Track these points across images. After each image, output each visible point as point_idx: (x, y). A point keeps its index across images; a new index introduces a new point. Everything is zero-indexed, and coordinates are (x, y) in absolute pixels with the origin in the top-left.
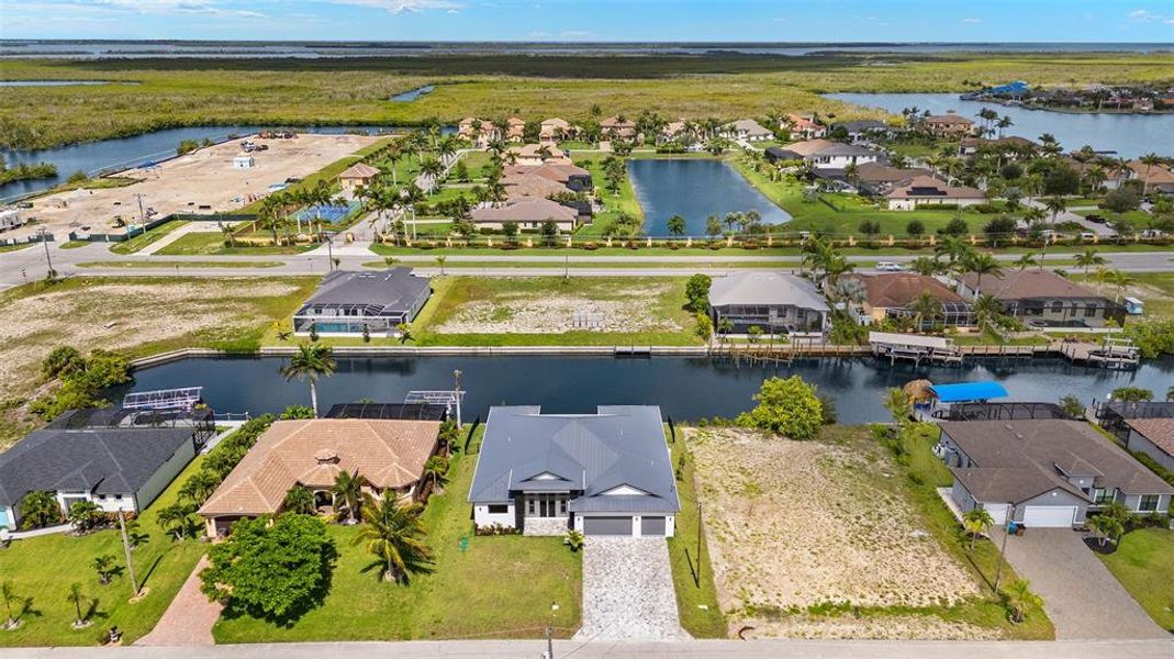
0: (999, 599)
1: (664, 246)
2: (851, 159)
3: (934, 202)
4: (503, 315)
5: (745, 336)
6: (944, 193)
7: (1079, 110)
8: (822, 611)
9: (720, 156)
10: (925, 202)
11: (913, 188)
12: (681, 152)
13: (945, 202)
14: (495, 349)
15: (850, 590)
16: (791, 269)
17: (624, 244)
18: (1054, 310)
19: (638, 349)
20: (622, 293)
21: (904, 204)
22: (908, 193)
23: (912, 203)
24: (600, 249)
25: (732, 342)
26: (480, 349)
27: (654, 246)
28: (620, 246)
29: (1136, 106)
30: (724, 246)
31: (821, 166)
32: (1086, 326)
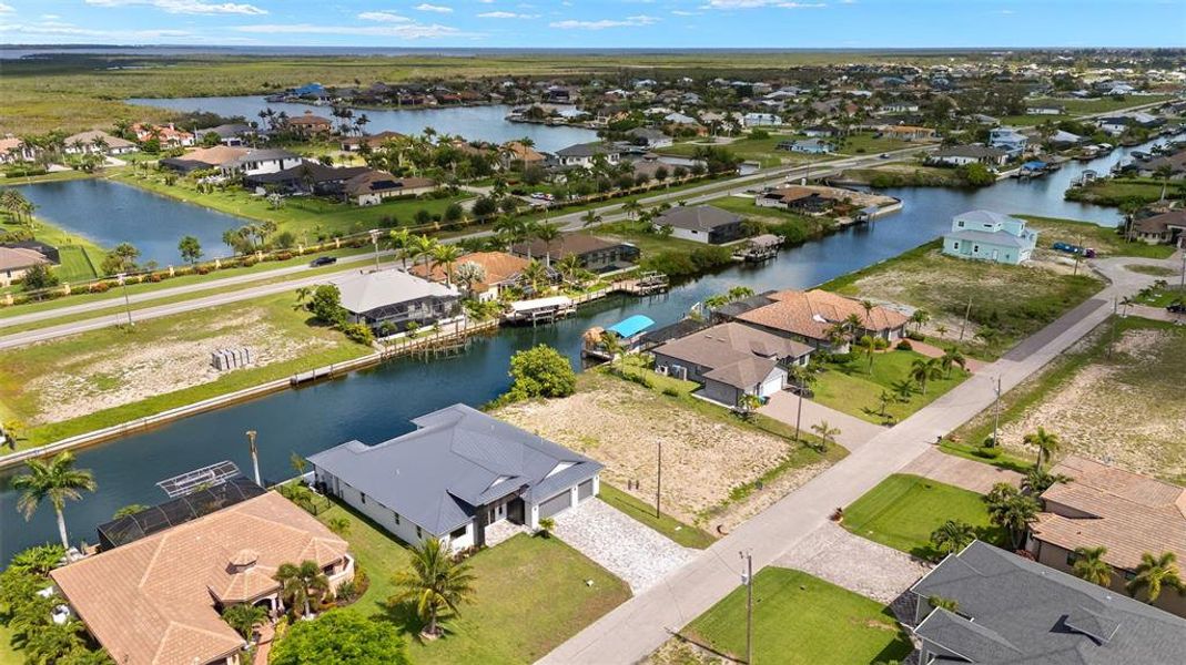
0: (802, 445)
1: (190, 273)
2: (278, 162)
3: (395, 193)
4: (106, 383)
5: (403, 335)
6: (400, 185)
7: (385, 108)
8: (738, 495)
9: (96, 174)
10: (388, 195)
11: (374, 183)
12: (42, 173)
13: (404, 193)
14: (151, 419)
15: (736, 477)
16: (359, 269)
17: (140, 278)
18: (594, 261)
19: (319, 372)
20: (218, 326)
21: (370, 198)
22: (371, 188)
23: (377, 196)
24: (111, 290)
25: (394, 343)
26: (131, 425)
27: (177, 274)
28: (136, 282)
29: (425, 102)
30: (256, 261)
31: (250, 173)
32: (618, 269)
